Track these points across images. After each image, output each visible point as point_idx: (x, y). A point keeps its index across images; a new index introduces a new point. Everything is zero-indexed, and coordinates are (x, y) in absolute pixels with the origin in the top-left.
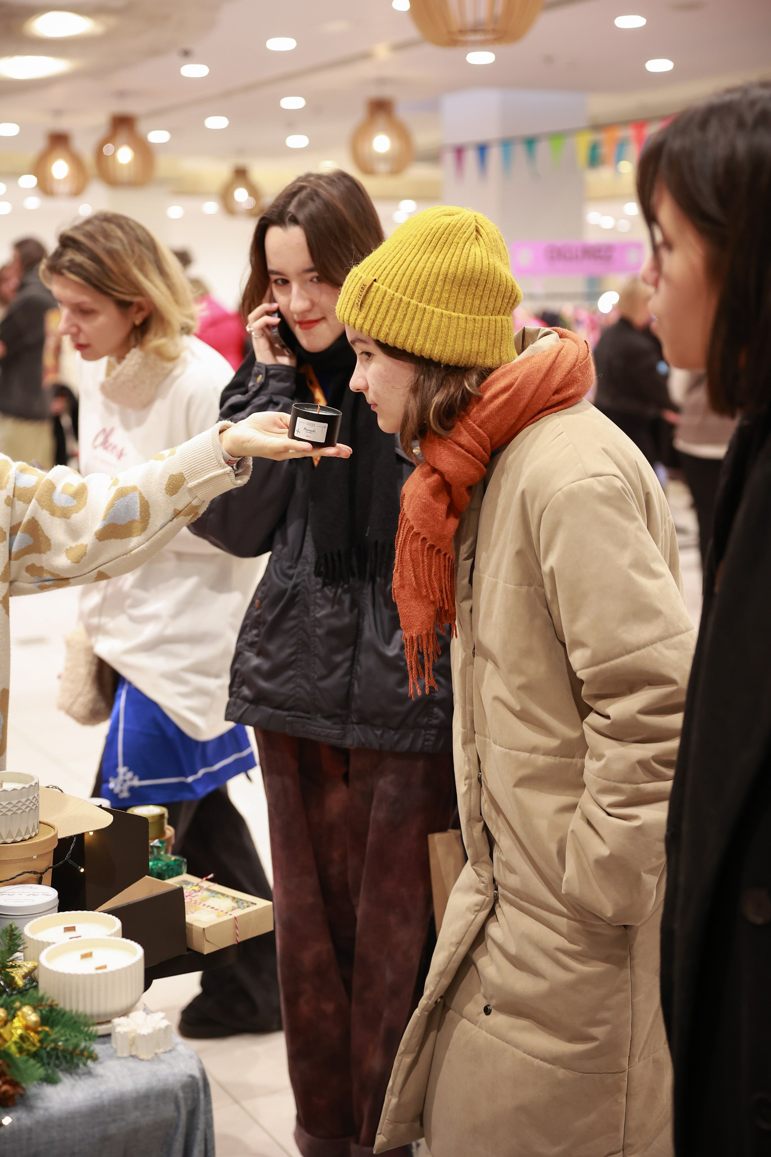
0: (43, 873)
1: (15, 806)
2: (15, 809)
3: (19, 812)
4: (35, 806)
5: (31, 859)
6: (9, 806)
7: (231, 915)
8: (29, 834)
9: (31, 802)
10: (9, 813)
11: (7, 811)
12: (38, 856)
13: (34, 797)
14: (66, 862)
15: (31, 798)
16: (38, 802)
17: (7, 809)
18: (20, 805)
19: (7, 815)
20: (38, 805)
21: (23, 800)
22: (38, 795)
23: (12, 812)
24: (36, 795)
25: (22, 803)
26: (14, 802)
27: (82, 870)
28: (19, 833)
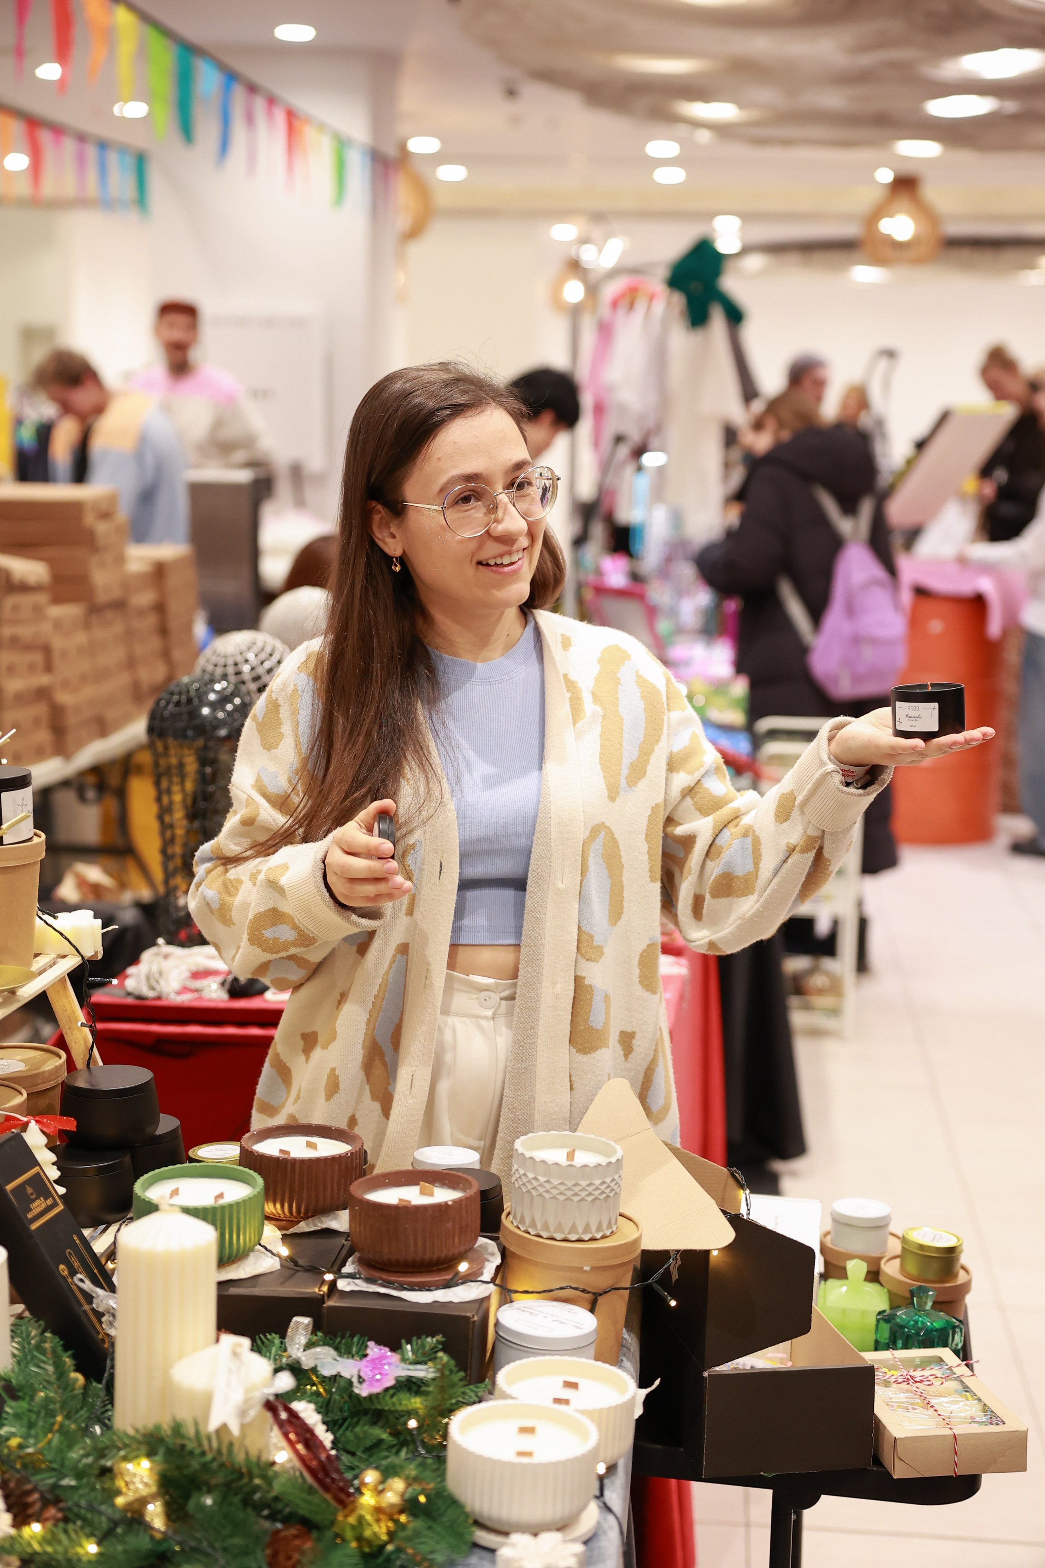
0: (601, 1295)
1: (569, 1189)
2: (569, 1193)
3: (576, 1199)
4: (614, 1192)
5: (580, 1270)
6: (562, 1188)
7: (951, 1429)
8: (591, 1233)
9: (609, 1186)
10: (561, 1198)
11: (558, 1194)
12: (594, 1269)
13: (613, 1180)
14: (650, 1285)
15: (608, 1180)
16: (619, 1186)
17: (559, 1192)
18: (577, 1189)
19: (557, 1199)
20: (618, 1191)
21: (584, 1183)
22: (620, 1176)
23: (565, 1197)
24: (616, 1177)
25: (581, 1188)
26: (570, 1183)
27: (673, 1303)
28: (573, 1229)
